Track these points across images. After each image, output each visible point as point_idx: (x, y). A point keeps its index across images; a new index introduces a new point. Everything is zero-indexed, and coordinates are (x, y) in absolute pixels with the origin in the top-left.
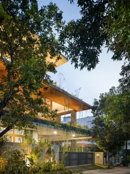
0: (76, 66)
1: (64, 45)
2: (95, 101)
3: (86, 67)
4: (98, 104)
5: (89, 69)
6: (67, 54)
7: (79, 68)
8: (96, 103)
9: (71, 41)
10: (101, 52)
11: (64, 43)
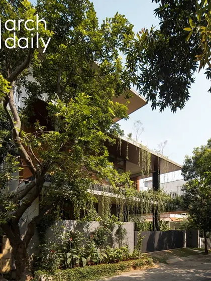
0: (154, 105)
1: (136, 73)
2: (186, 158)
3: (169, 106)
4: (191, 162)
5: (174, 109)
6: (140, 87)
7: (158, 108)
8: (188, 161)
9: (145, 66)
10: (193, 82)
11: (135, 71)
